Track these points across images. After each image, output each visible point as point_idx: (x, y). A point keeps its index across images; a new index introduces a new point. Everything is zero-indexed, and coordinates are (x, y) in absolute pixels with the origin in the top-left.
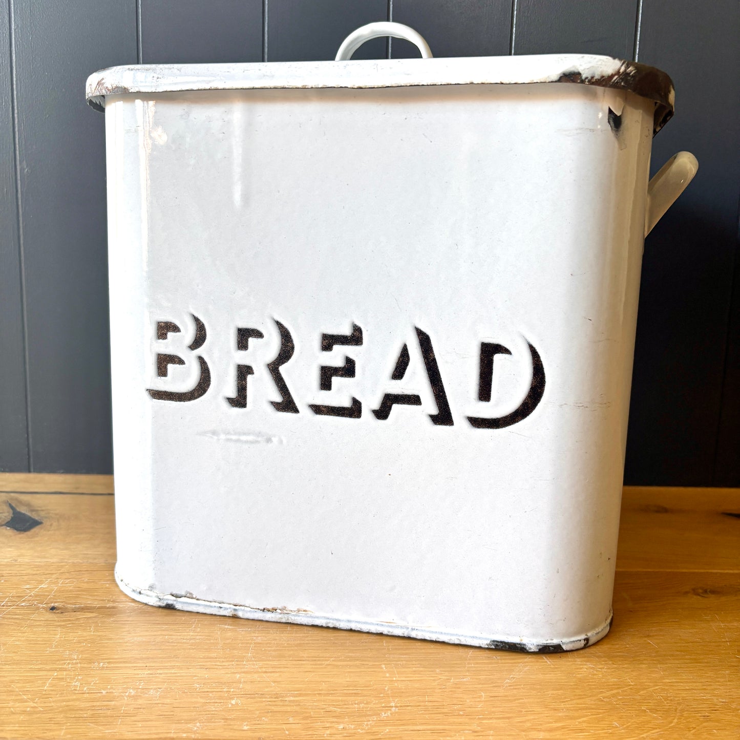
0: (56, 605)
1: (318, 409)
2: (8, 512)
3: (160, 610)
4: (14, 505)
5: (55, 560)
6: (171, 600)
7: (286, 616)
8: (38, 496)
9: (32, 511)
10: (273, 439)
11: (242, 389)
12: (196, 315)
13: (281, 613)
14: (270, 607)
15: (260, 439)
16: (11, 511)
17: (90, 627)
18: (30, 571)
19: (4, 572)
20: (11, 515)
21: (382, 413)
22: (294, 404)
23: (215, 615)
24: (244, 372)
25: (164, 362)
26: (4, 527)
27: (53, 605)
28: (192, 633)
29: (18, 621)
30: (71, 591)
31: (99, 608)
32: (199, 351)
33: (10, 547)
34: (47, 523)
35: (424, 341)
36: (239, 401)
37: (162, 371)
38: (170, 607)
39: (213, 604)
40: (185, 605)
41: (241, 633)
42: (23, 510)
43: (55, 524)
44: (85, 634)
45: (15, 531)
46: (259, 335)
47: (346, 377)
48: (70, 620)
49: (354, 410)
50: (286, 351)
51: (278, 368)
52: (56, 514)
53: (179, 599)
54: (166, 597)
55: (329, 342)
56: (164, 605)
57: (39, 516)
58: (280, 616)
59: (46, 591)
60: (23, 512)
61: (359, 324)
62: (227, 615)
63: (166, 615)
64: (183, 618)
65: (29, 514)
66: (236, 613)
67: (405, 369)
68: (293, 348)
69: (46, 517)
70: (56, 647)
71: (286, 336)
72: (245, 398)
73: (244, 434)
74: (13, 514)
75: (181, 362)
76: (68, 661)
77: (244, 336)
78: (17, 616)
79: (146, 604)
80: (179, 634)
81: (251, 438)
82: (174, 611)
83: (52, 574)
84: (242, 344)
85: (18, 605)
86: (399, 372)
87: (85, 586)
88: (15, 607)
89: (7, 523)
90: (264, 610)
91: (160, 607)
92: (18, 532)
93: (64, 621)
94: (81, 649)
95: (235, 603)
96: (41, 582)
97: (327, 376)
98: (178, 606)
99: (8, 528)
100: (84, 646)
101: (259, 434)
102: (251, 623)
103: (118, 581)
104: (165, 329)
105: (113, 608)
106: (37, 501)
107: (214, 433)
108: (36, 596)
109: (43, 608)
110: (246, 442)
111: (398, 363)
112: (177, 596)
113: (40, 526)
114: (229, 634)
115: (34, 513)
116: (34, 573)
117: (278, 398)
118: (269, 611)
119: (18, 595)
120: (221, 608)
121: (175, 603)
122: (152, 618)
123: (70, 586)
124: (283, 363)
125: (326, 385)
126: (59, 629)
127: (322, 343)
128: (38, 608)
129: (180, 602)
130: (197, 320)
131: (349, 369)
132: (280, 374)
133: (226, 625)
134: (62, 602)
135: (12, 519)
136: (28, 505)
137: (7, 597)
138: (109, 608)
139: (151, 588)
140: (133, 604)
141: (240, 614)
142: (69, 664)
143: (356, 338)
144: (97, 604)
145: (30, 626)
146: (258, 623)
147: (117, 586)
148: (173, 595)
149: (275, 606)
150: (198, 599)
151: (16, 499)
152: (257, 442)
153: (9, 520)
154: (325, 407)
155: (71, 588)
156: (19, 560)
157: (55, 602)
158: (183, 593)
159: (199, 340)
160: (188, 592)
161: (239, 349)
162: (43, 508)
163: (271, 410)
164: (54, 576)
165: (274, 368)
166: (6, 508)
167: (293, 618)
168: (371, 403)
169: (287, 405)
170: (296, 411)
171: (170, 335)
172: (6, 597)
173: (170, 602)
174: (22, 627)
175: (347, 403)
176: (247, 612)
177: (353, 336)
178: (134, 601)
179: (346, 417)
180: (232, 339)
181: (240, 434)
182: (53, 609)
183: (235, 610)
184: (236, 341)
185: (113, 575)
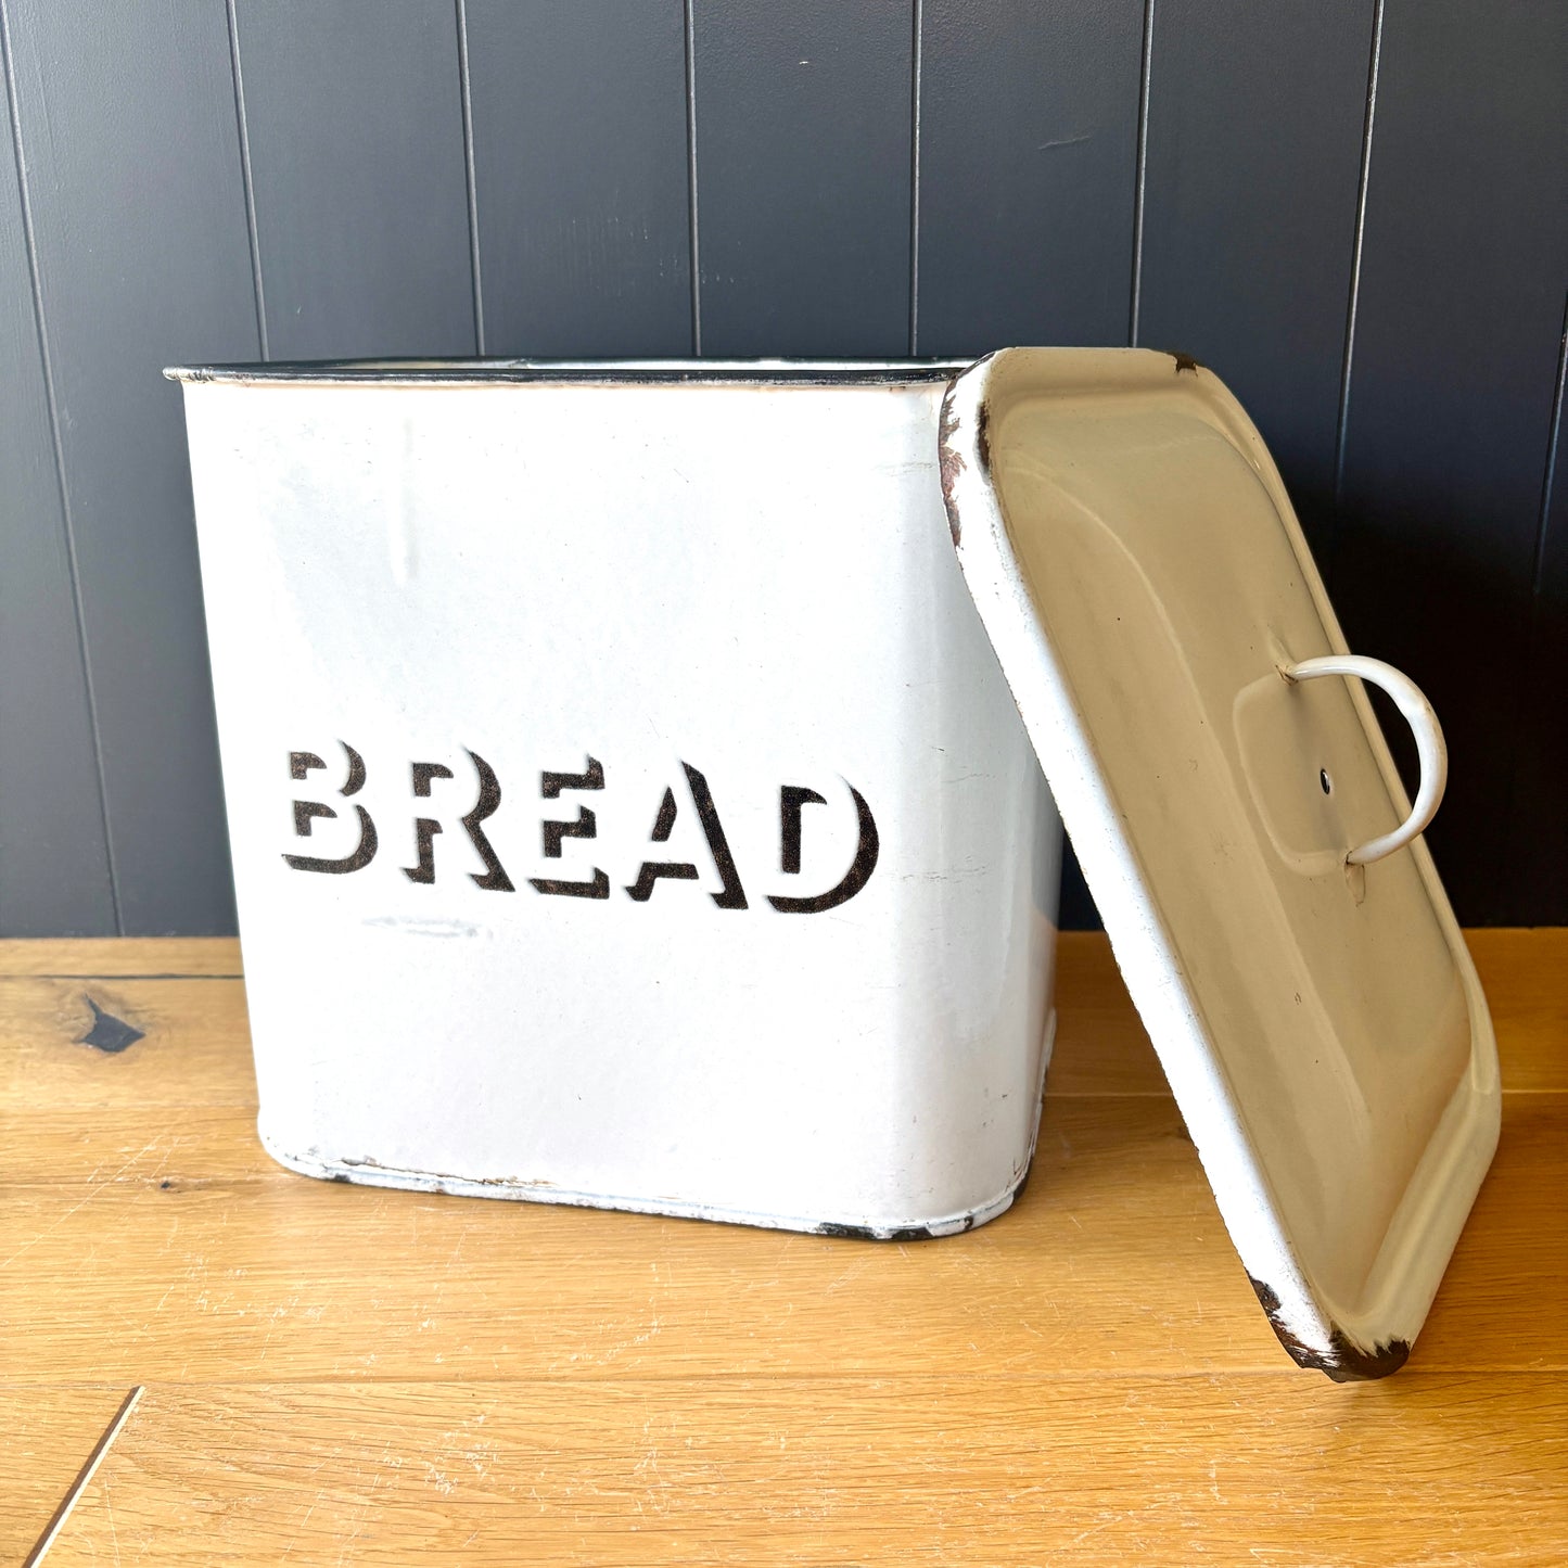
0: (170, 1179)
1: (543, 886)
2: (88, 1016)
3: (328, 1184)
4: (96, 1002)
5: (165, 1103)
6: (343, 1170)
7: (517, 1191)
8: (136, 983)
9: (127, 1012)
10: (478, 930)
11: (426, 855)
12: (348, 744)
13: (509, 1187)
14: (493, 1178)
15: (458, 931)
16: (93, 1014)
17: (222, 1214)
18: (127, 1123)
19: (89, 1125)
20: (94, 1021)
21: (641, 891)
22: (507, 878)
23: (411, 1191)
24: (427, 830)
25: (305, 814)
26: (83, 1045)
27: (165, 1179)
28: (374, 1221)
29: (115, 1207)
30: (193, 1155)
31: (235, 1183)
32: (358, 798)
33: (96, 1080)
34: (151, 1035)
35: (697, 783)
36: (424, 872)
37: (303, 829)
38: (341, 1180)
39: (406, 1174)
40: (365, 1176)
41: (449, 1218)
42: (111, 1011)
43: (165, 1036)
44: (214, 1225)
45: (101, 1051)
46: (445, 773)
47: (582, 836)
48: (191, 1204)
49: (598, 887)
50: (489, 799)
51: (478, 823)
52: (166, 1018)
53: (354, 1168)
54: (334, 1165)
55: (553, 784)
56: (333, 1176)
57: (138, 1021)
58: (509, 1191)
59: (155, 1157)
60: (112, 1014)
61: (597, 758)
62: (430, 1190)
63: (337, 1193)
64: (362, 1197)
65: (121, 1018)
66: (441, 1187)
67: (670, 826)
68: (499, 793)
69: (150, 1024)
70: (172, 1245)
71: (487, 776)
72: (431, 868)
73: (434, 922)
74: (97, 1019)
75: (330, 813)
76: (190, 1268)
77: (424, 775)
78: (113, 1199)
79: (306, 1176)
80: (354, 1222)
81: (447, 929)
82: (348, 1186)
83: (163, 1127)
84: (422, 788)
85: (112, 1181)
86: (662, 830)
87: (214, 1146)
88: (108, 1184)
89: (87, 1037)
90: (483, 1183)
91: (327, 1180)
92: (107, 1053)
93: (184, 1205)
94: (209, 1249)
95: (440, 1172)
96: (146, 1141)
97: (552, 837)
98: (354, 1178)
99: (90, 1046)
100: (213, 1245)
101: (457, 924)
102: (465, 1201)
103: (263, 1138)
104: (302, 764)
105: (257, 1182)
106: (133, 992)
107: (390, 921)
108: (139, 1165)
109: (151, 1184)
110: (438, 935)
111: (659, 817)
112: (352, 1164)
113: (141, 1041)
114: (430, 1221)
115: (130, 1016)
116: (135, 1125)
117: (483, 870)
118: (491, 1183)
119: (112, 1164)
120: (418, 1179)
121: (348, 1174)
122: (313, 1198)
123: (190, 1148)
124: (485, 816)
125: (553, 849)
126: (176, 1218)
127: (543, 786)
128: (143, 1185)
129: (357, 1172)
130: (349, 750)
131: (586, 826)
132: (482, 834)
133: (426, 1205)
134: (180, 1174)
135: (96, 1028)
136: (120, 1001)
137: (95, 1167)
138: (250, 1183)
139: (313, 1151)
140: (286, 1176)
141: (448, 1189)
142: (191, 1271)
143: (593, 778)
144: (231, 1177)
145: (133, 1214)
146: (475, 1202)
147: (260, 1146)
148: (345, 1162)
149: (501, 1177)
150: (383, 1168)
151: (100, 991)
152: (454, 935)
153: (90, 1031)
154: (555, 882)
155: (192, 1151)
156: (110, 1104)
157: (168, 1175)
158: (361, 1159)
159: (355, 782)
160: (368, 1158)
161: (417, 795)
162: (145, 1007)
163: (473, 886)
164: (165, 1131)
165: (472, 823)
166: (84, 1008)
167: (528, 1193)
168: (623, 876)
169: (496, 879)
170: (510, 888)
171: (311, 772)
172: (93, 1168)
173: (342, 1173)
174: (121, 1216)
175: (587, 877)
176: (458, 1186)
177: (589, 775)
178: (287, 1171)
179: (586, 897)
180: (406, 780)
181: (427, 923)
182: (165, 1185)
183: (440, 1183)
184: (412, 783)
185: (254, 1126)
